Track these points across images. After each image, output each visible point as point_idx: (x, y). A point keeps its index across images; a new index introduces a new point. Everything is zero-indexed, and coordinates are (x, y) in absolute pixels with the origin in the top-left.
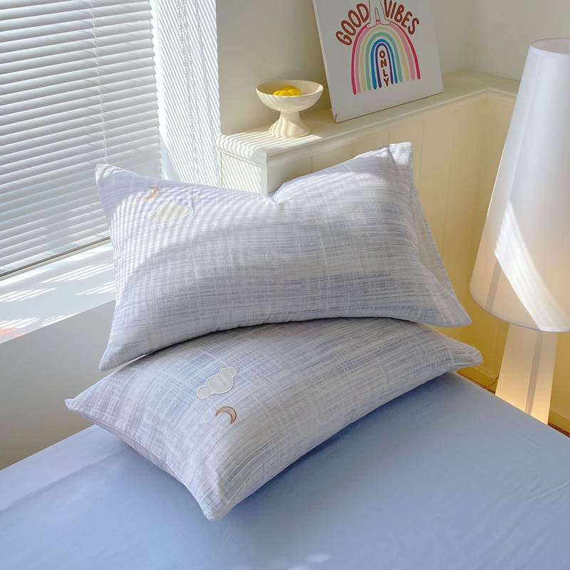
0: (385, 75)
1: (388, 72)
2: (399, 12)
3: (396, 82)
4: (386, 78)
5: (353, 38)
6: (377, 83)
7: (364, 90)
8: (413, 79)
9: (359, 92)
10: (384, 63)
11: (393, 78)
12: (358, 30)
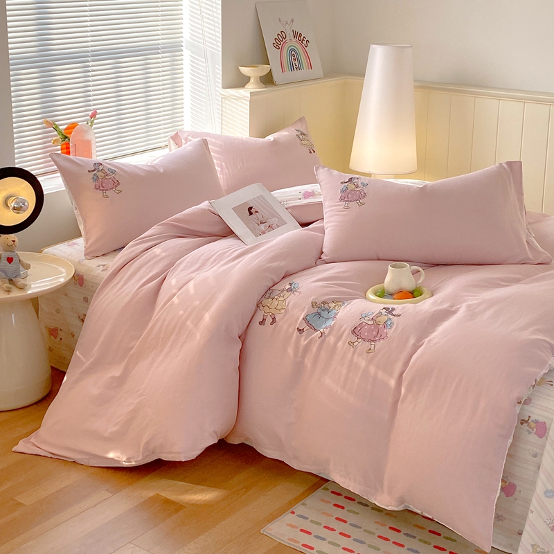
1: (297, 64)
2: (300, 36)
3: (301, 70)
4: (296, 67)
5: (280, 46)
6: (293, 69)
7: (287, 71)
8: (309, 68)
9: (285, 72)
10: (295, 60)
11: (300, 68)
12: (282, 43)
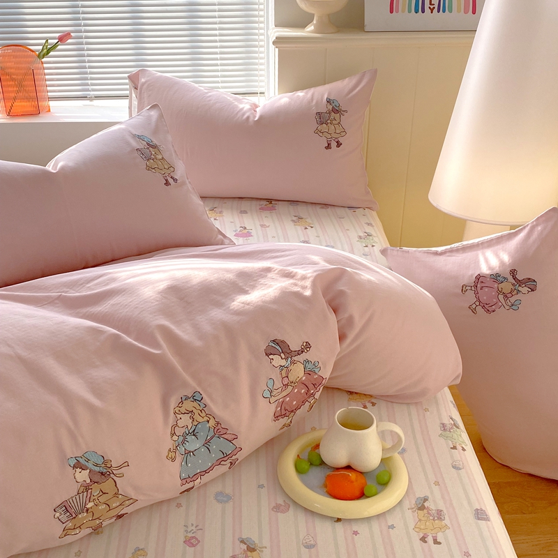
0: (431, 4)
1: (436, 2)
3: (444, 11)
4: (432, 7)
6: (419, 10)
7: (403, 11)
8: (466, 12)
9: (397, 12)
11: (441, 8)
